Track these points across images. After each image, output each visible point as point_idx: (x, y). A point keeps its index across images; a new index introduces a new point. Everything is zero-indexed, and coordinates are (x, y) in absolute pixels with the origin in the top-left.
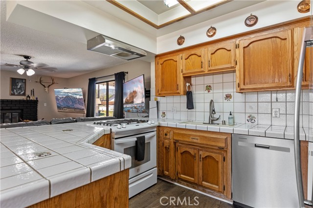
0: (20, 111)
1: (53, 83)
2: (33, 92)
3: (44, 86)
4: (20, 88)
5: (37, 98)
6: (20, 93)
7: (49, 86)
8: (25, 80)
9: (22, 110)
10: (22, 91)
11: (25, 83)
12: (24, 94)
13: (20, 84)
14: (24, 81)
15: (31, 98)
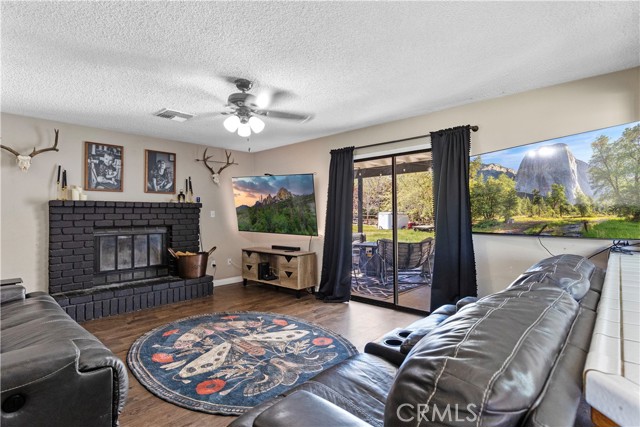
0: (163, 230)
1: (228, 164)
2: (189, 184)
3: (211, 169)
4: (164, 176)
5: (198, 199)
6: (164, 186)
7: (221, 169)
8: (174, 155)
9: (170, 228)
10: (168, 182)
11: (174, 162)
12: (172, 190)
13: (164, 166)
14: (172, 158)
15: (187, 200)
